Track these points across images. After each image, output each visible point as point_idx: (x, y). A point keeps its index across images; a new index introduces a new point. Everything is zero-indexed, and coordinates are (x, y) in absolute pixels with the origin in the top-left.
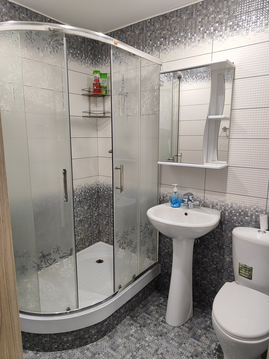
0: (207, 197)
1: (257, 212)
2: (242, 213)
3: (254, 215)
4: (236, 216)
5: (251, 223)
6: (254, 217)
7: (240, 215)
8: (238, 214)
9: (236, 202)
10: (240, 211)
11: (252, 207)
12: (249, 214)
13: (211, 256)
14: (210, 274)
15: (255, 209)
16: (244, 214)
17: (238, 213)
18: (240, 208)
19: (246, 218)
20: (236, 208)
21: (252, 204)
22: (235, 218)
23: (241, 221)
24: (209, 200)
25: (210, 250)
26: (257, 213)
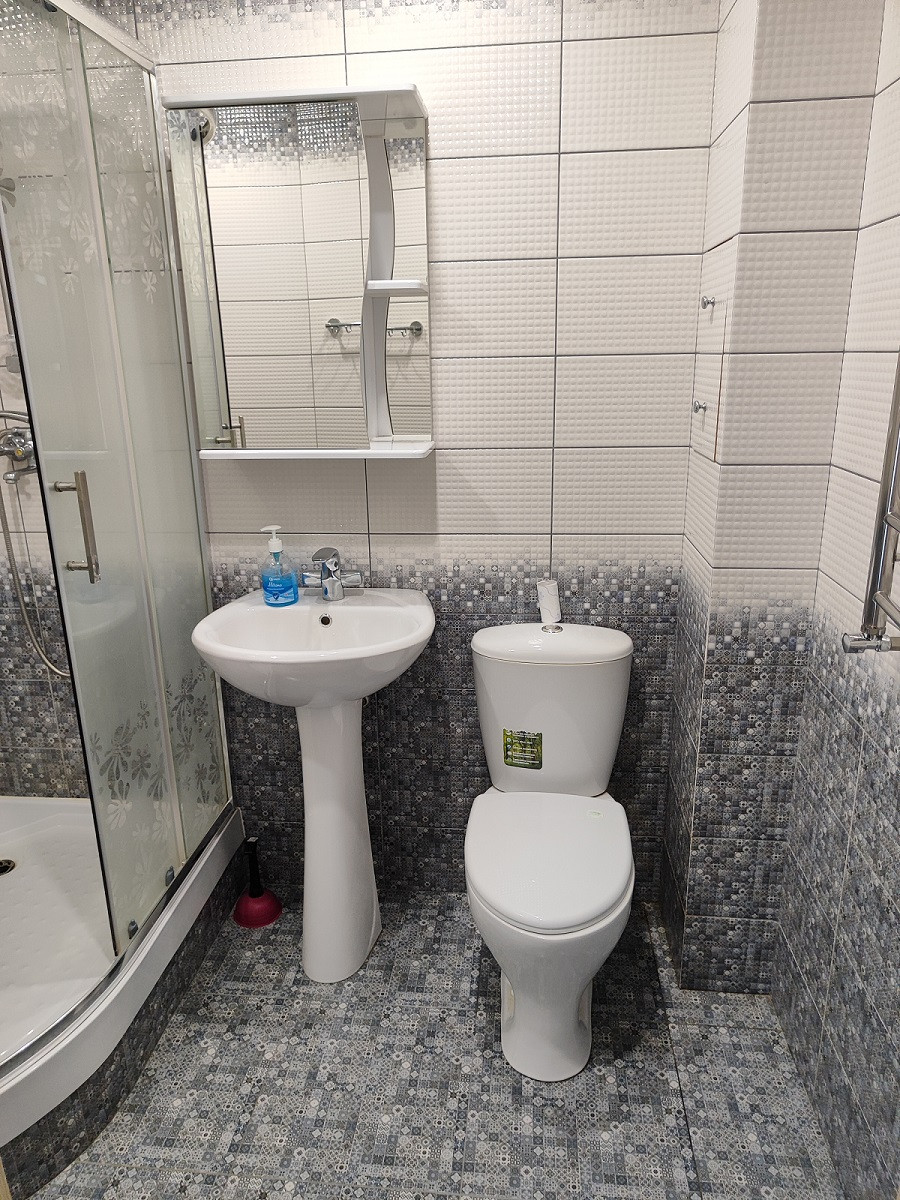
0: (380, 556)
1: (527, 575)
2: (488, 586)
3: (520, 586)
4: (471, 598)
5: (514, 611)
6: (520, 593)
7: (482, 593)
8: (476, 592)
9: (468, 555)
10: (482, 580)
11: (514, 563)
12: (508, 587)
13: (410, 735)
14: (413, 788)
15: (521, 569)
16: (494, 588)
17: (476, 587)
18: (481, 573)
19: (501, 598)
20: (468, 574)
21: (514, 556)
22: (470, 604)
23: (488, 611)
24: (386, 562)
25: (404, 719)
26: (527, 580)
